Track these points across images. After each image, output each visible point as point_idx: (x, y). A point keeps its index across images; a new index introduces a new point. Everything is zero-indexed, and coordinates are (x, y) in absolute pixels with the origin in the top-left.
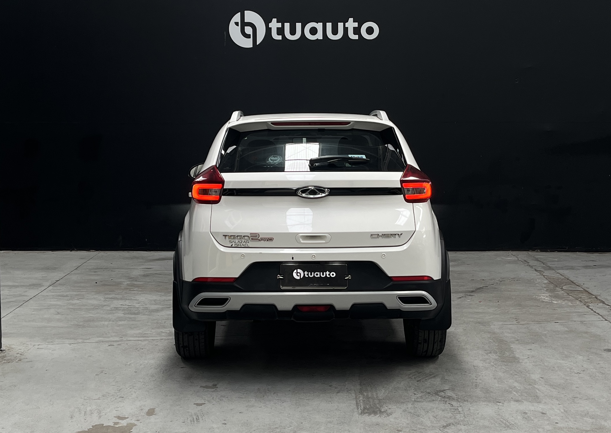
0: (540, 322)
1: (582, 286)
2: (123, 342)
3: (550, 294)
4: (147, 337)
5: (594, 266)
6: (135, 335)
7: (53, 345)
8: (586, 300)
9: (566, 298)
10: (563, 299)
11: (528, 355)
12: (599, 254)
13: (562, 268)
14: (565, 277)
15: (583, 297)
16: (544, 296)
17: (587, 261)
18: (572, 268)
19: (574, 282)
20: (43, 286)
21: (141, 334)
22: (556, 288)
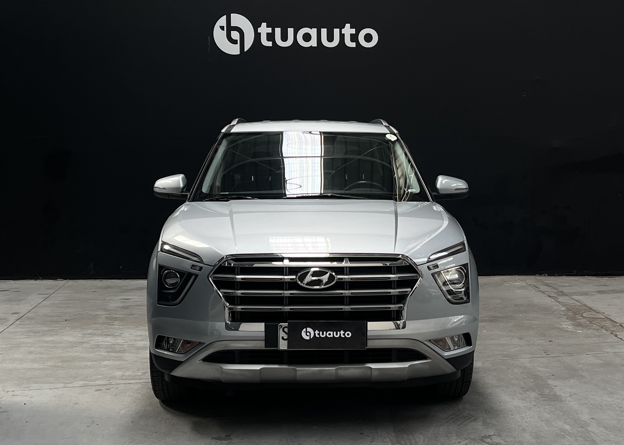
0: (571, 354)
1: (603, 313)
2: (111, 386)
3: (573, 323)
5: (608, 290)
6: (124, 378)
7: (29, 391)
8: (611, 329)
9: (590, 327)
10: (587, 328)
11: (570, 393)
12: (608, 278)
13: (575, 294)
14: (582, 304)
15: (607, 325)
16: (566, 325)
17: (599, 286)
18: (585, 294)
19: (593, 309)
22: (576, 316)
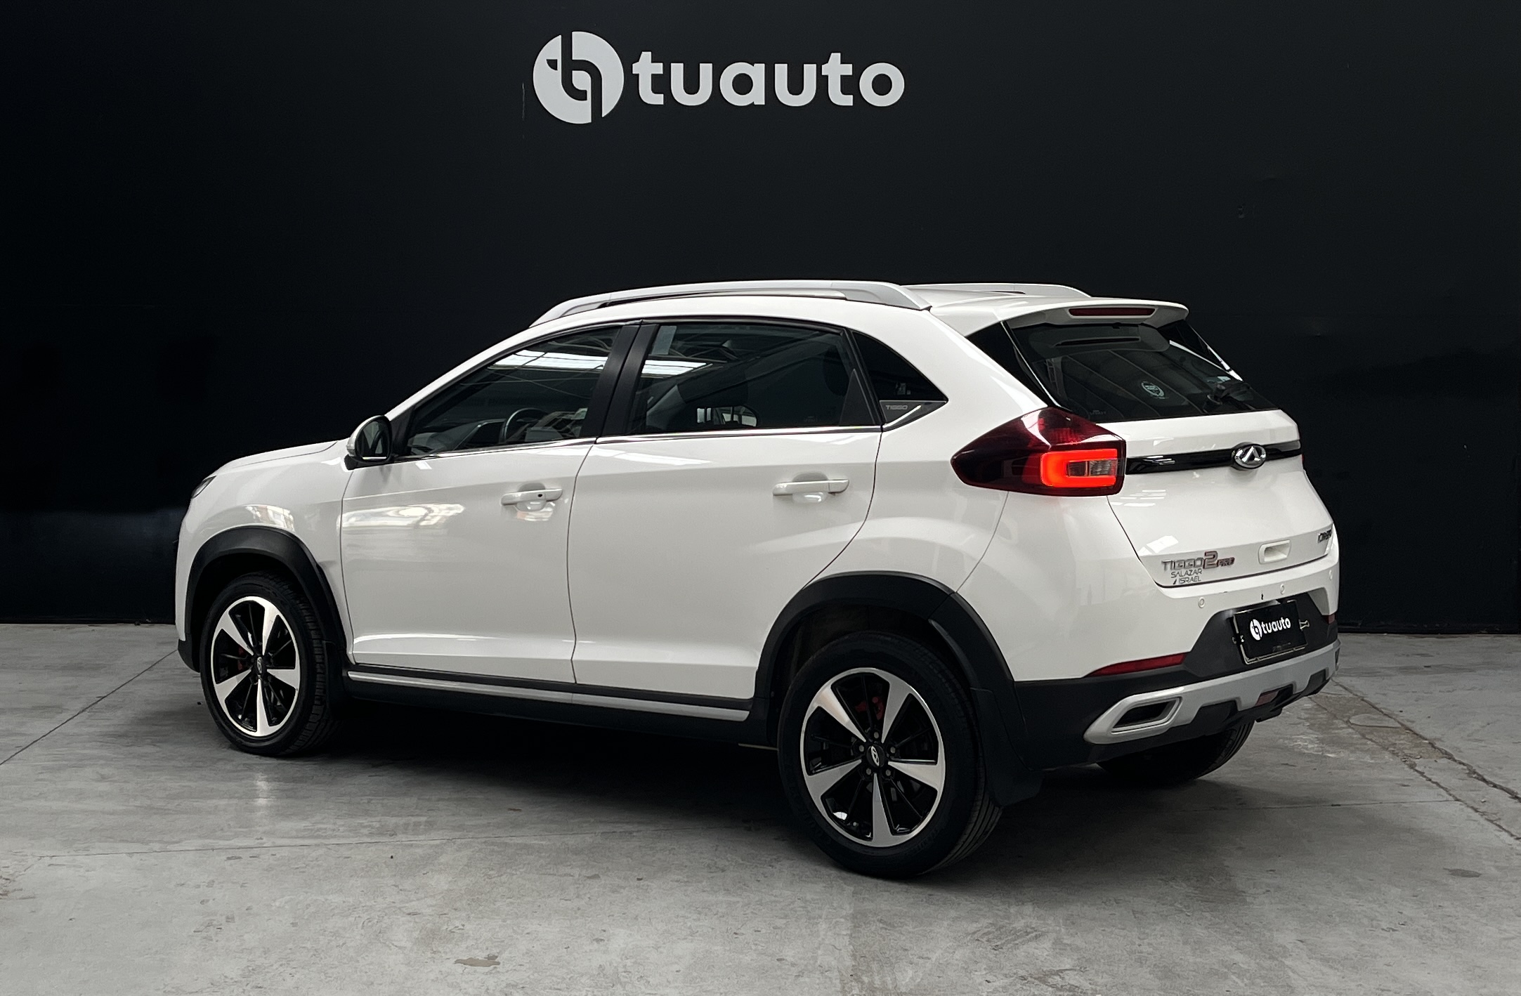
0: (1295, 803)
1: (1397, 715)
2: (264, 850)
3: (1320, 736)
4: (325, 837)
5: (1425, 667)
6: (294, 833)
7: (87, 857)
8: (1406, 751)
10: (1352, 748)
11: (1268, 885)
12: (1437, 638)
13: (1347, 672)
14: (1356, 695)
15: (1402, 742)
16: (1305, 741)
17: (1408, 656)
18: (1371, 673)
19: (1377, 706)
20: (68, 709)
21: (309, 829)
22: (1336, 721)
